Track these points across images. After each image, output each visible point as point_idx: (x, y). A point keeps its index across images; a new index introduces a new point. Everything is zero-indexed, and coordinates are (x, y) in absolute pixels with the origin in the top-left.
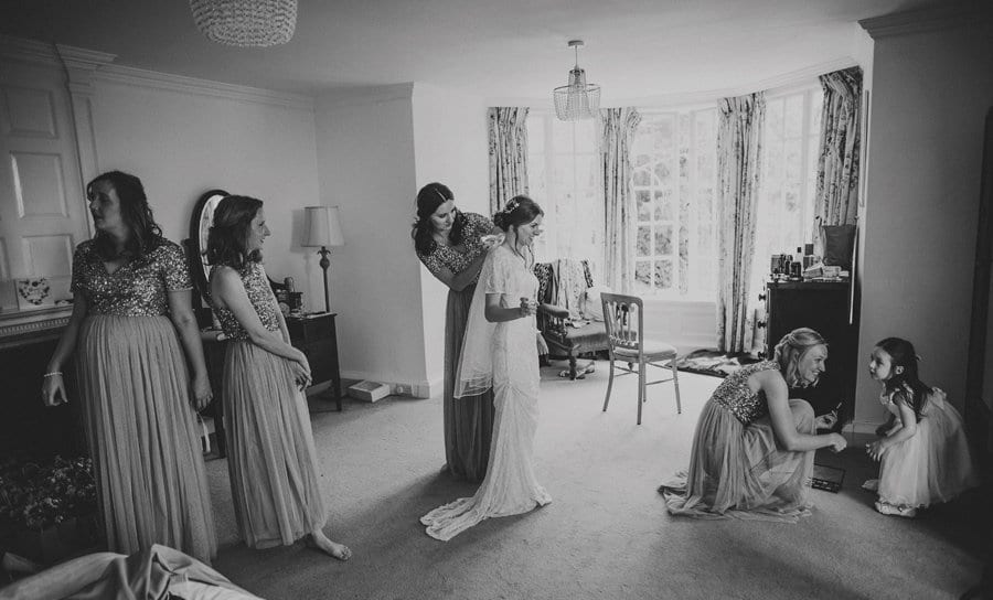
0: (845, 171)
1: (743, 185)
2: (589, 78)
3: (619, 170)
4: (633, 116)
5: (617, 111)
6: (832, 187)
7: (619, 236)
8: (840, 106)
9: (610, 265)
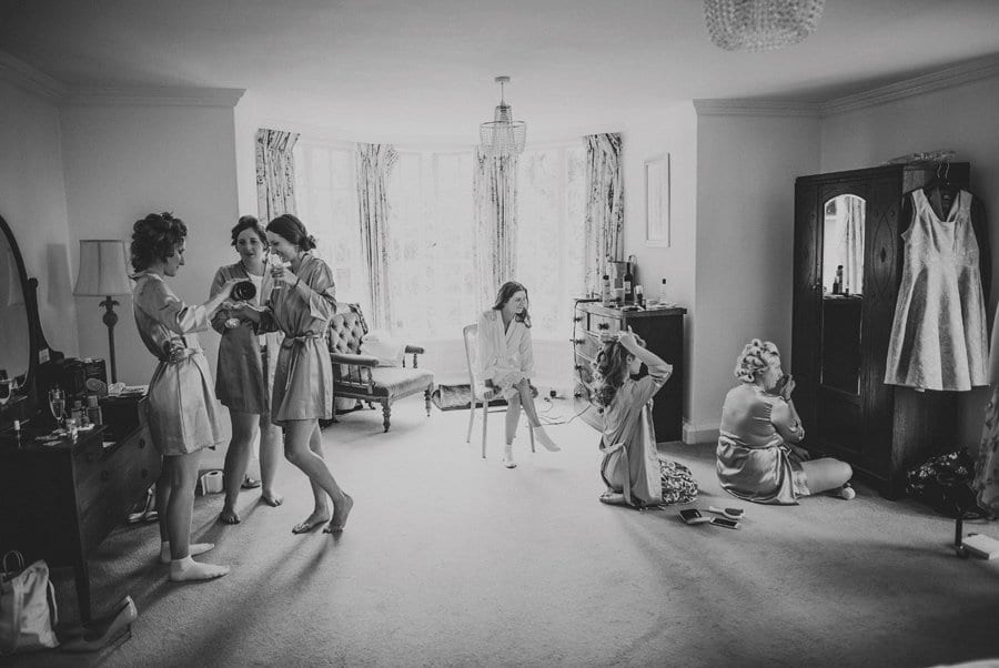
0: (614, 218)
1: (501, 227)
2: (515, 115)
3: (379, 208)
4: (390, 154)
5: (376, 147)
6: (602, 231)
7: (381, 276)
8: (604, 163)
9: (373, 305)
